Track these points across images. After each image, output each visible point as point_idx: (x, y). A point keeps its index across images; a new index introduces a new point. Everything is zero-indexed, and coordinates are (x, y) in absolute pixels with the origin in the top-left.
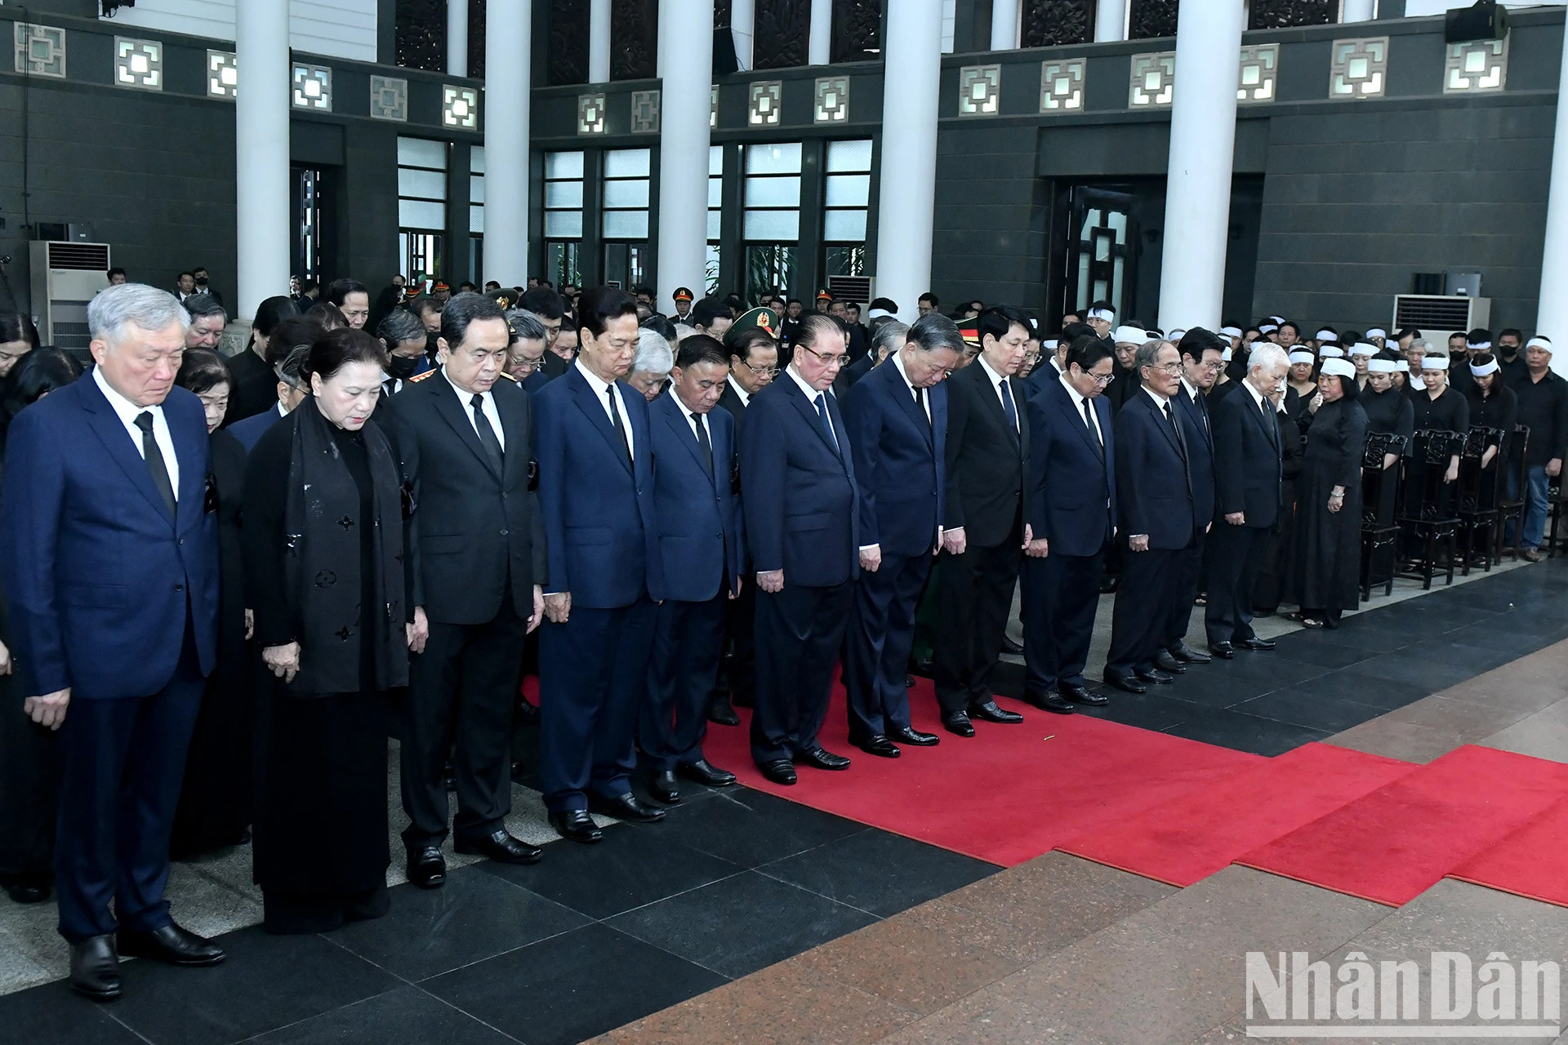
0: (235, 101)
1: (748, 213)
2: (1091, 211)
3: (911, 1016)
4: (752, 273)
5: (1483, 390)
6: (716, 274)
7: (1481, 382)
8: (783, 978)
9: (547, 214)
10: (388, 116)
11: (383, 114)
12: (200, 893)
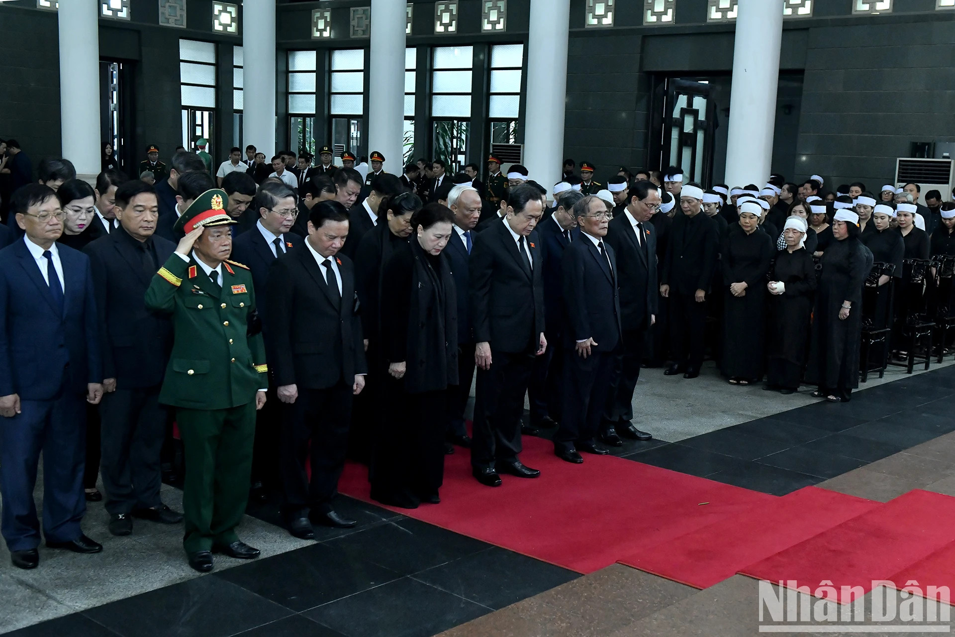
0: (58, 12)
1: (434, 96)
2: (681, 96)
5: (949, 229)
6: (412, 141)
7: (948, 222)
9: (290, 96)
10: (172, 24)
11: (168, 23)
12: (18, 596)
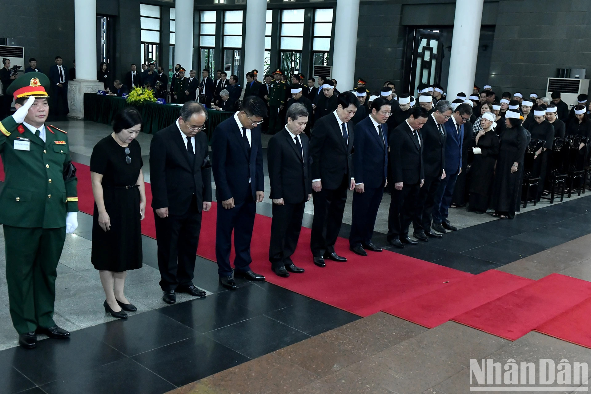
1: (282, 38)
2: (423, 40)
3: (317, 377)
4: (283, 63)
5: (579, 120)
8: (269, 360)
